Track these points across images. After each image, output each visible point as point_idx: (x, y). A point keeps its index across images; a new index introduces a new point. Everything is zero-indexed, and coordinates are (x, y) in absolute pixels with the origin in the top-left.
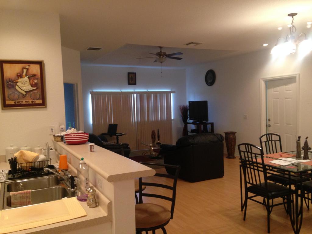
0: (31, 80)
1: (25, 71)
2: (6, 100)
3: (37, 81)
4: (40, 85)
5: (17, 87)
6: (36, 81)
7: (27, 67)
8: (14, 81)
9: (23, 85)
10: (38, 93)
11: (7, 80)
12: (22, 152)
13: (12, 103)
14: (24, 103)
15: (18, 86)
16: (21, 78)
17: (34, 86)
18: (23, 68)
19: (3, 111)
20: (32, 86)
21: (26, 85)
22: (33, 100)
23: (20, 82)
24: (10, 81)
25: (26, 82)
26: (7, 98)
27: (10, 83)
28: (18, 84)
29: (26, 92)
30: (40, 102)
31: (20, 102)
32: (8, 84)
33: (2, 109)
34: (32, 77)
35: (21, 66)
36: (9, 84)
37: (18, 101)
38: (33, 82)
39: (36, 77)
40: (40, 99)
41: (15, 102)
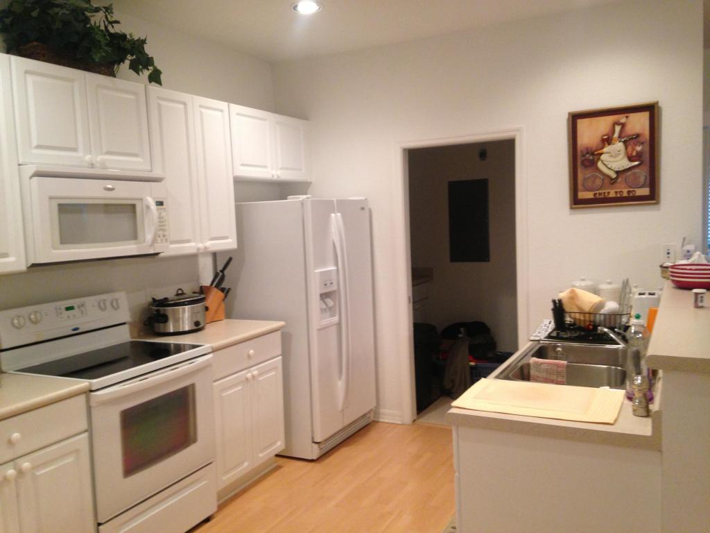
0: (630, 147)
1: (618, 128)
2: (579, 190)
3: (642, 149)
4: (647, 156)
5: (600, 165)
6: (639, 148)
7: (623, 120)
8: (596, 153)
9: (612, 159)
10: (643, 174)
11: (582, 152)
12: (573, 292)
13: (590, 195)
14: (612, 195)
15: (602, 161)
16: (609, 144)
17: (635, 158)
18: (615, 123)
19: (572, 211)
20: (631, 159)
21: (618, 158)
22: (631, 187)
23: (607, 153)
24: (588, 153)
25: (619, 151)
26: (580, 187)
27: (588, 156)
28: (603, 157)
29: (617, 172)
30: (645, 191)
31: (604, 193)
32: (583, 158)
33: (571, 208)
34: (630, 140)
35: (610, 119)
36: (586, 160)
37: (600, 192)
38: (634, 149)
39: (641, 139)
40: (646, 187)
41: (595, 194)
